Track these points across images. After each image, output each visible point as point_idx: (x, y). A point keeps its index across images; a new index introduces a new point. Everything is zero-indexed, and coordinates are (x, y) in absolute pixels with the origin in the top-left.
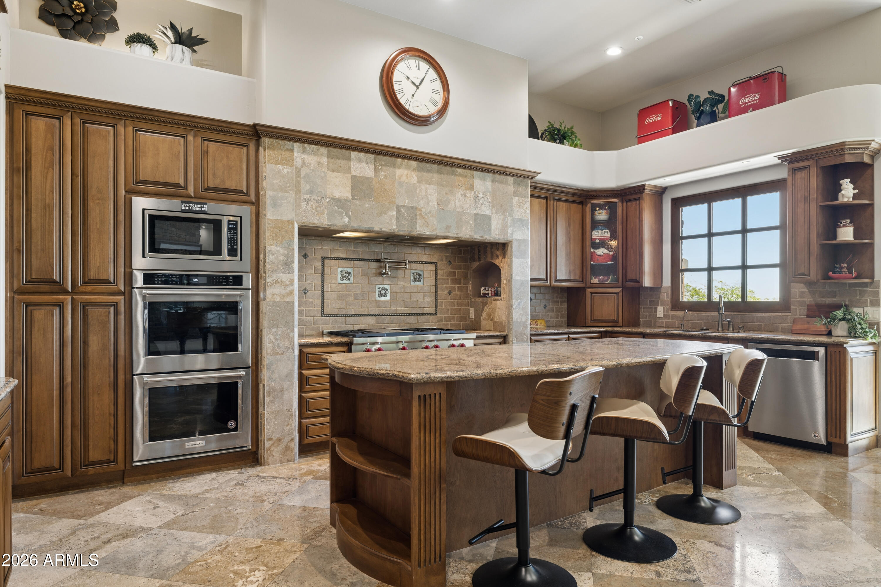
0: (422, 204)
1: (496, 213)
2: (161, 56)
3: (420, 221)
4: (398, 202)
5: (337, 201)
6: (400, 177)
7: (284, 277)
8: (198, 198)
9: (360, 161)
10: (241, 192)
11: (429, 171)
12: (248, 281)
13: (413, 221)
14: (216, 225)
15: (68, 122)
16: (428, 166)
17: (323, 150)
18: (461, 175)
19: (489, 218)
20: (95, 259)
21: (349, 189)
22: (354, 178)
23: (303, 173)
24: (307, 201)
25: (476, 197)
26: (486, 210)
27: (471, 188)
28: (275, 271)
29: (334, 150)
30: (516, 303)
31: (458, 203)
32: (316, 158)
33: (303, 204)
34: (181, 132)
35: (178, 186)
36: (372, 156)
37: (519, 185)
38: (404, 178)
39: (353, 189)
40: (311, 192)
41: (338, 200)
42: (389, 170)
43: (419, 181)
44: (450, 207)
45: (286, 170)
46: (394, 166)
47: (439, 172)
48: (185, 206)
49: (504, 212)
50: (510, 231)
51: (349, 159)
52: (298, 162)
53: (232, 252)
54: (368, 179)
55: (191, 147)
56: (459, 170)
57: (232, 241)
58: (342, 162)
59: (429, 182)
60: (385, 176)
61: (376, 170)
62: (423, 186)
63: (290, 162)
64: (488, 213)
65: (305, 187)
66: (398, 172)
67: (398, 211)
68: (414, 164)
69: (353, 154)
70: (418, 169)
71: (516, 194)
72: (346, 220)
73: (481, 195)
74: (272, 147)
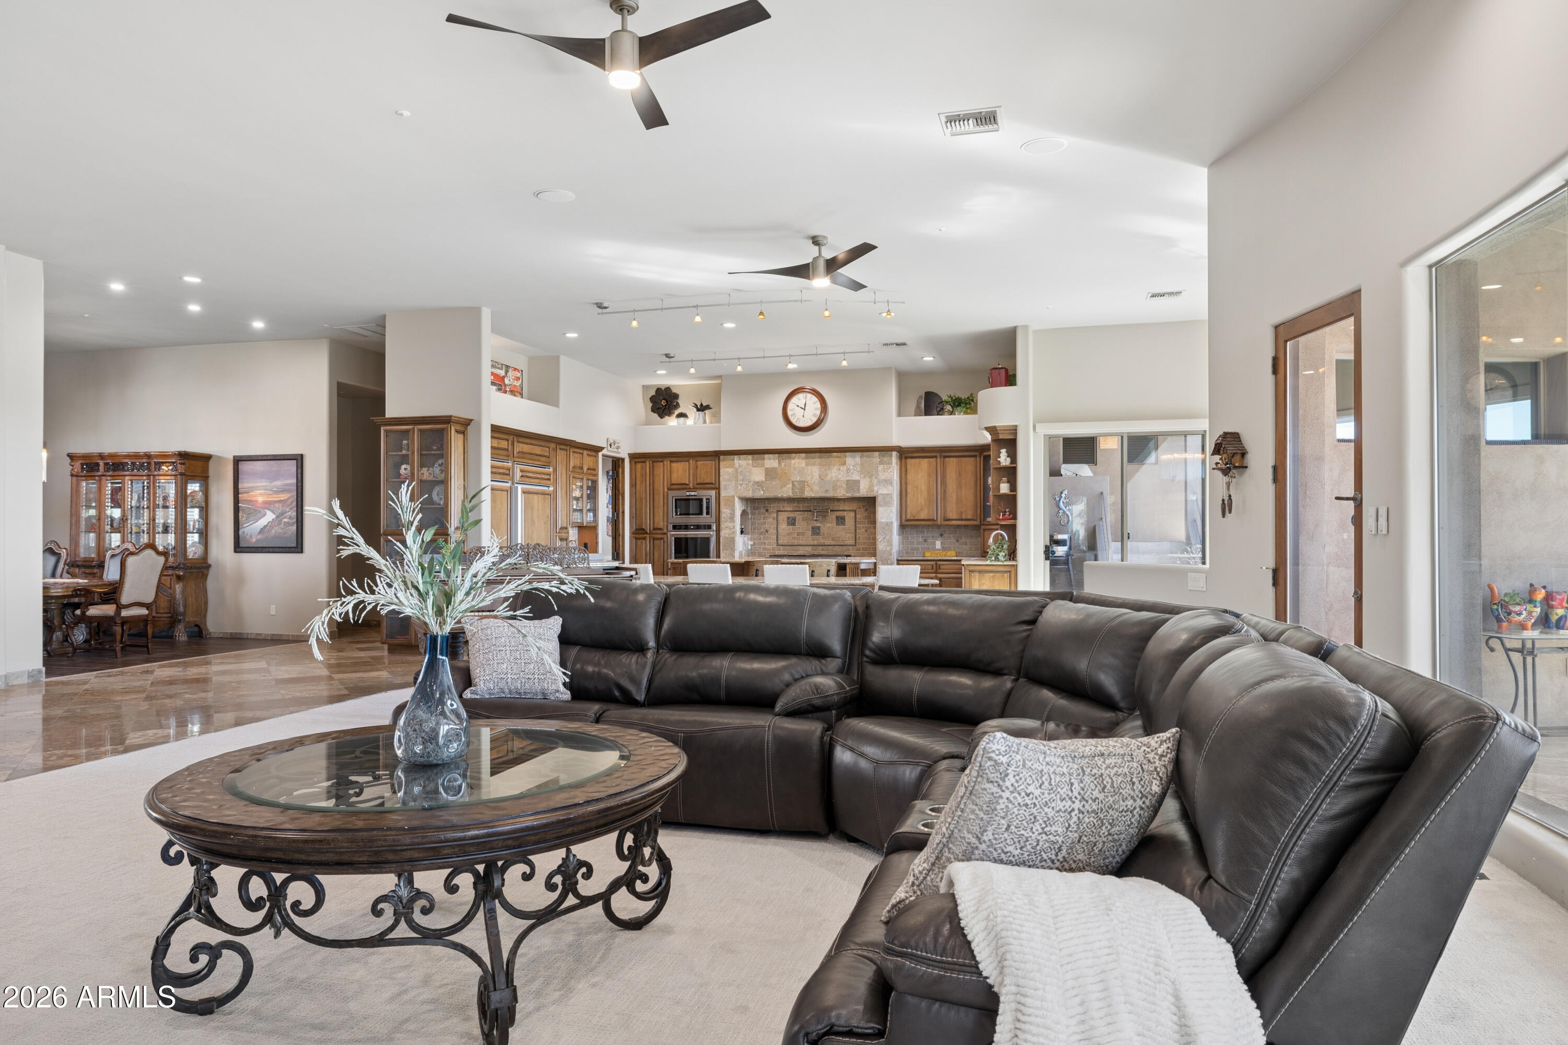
0: (808, 478)
1: (864, 477)
2: (690, 422)
3: (807, 489)
4: (793, 479)
5: (757, 483)
6: (794, 464)
7: (730, 525)
8: (694, 489)
9: (770, 459)
10: (712, 484)
11: (813, 458)
12: (714, 527)
13: (802, 490)
14: (701, 500)
15: (648, 463)
16: (813, 455)
17: (750, 457)
18: (837, 457)
19: (858, 482)
20: (657, 519)
21: (764, 475)
22: (766, 469)
23: (739, 470)
24: (741, 485)
25: (848, 470)
26: (856, 477)
27: (844, 464)
28: (725, 522)
29: (756, 456)
30: (882, 538)
31: (833, 475)
32: (746, 462)
33: (739, 487)
34: (687, 459)
35: (686, 484)
36: (777, 455)
37: (884, 456)
38: (797, 465)
39: (766, 475)
40: (743, 480)
41: (758, 482)
42: (788, 461)
43: (807, 465)
44: (828, 478)
45: (730, 470)
46: (790, 458)
47: (820, 457)
48: (688, 494)
49: (871, 477)
50: (876, 489)
51: (764, 459)
52: (737, 465)
53: (708, 513)
54: (774, 468)
55: (691, 466)
56: (835, 454)
57: (708, 508)
58: (760, 462)
59: (812, 465)
60: (785, 465)
61: (779, 463)
62: (809, 468)
63: (732, 466)
64: (857, 478)
65: (740, 477)
66: (793, 461)
67: (793, 485)
68: (803, 455)
69: (766, 456)
70: (806, 458)
71: (881, 463)
72: (762, 492)
73: (851, 468)
74: (724, 460)
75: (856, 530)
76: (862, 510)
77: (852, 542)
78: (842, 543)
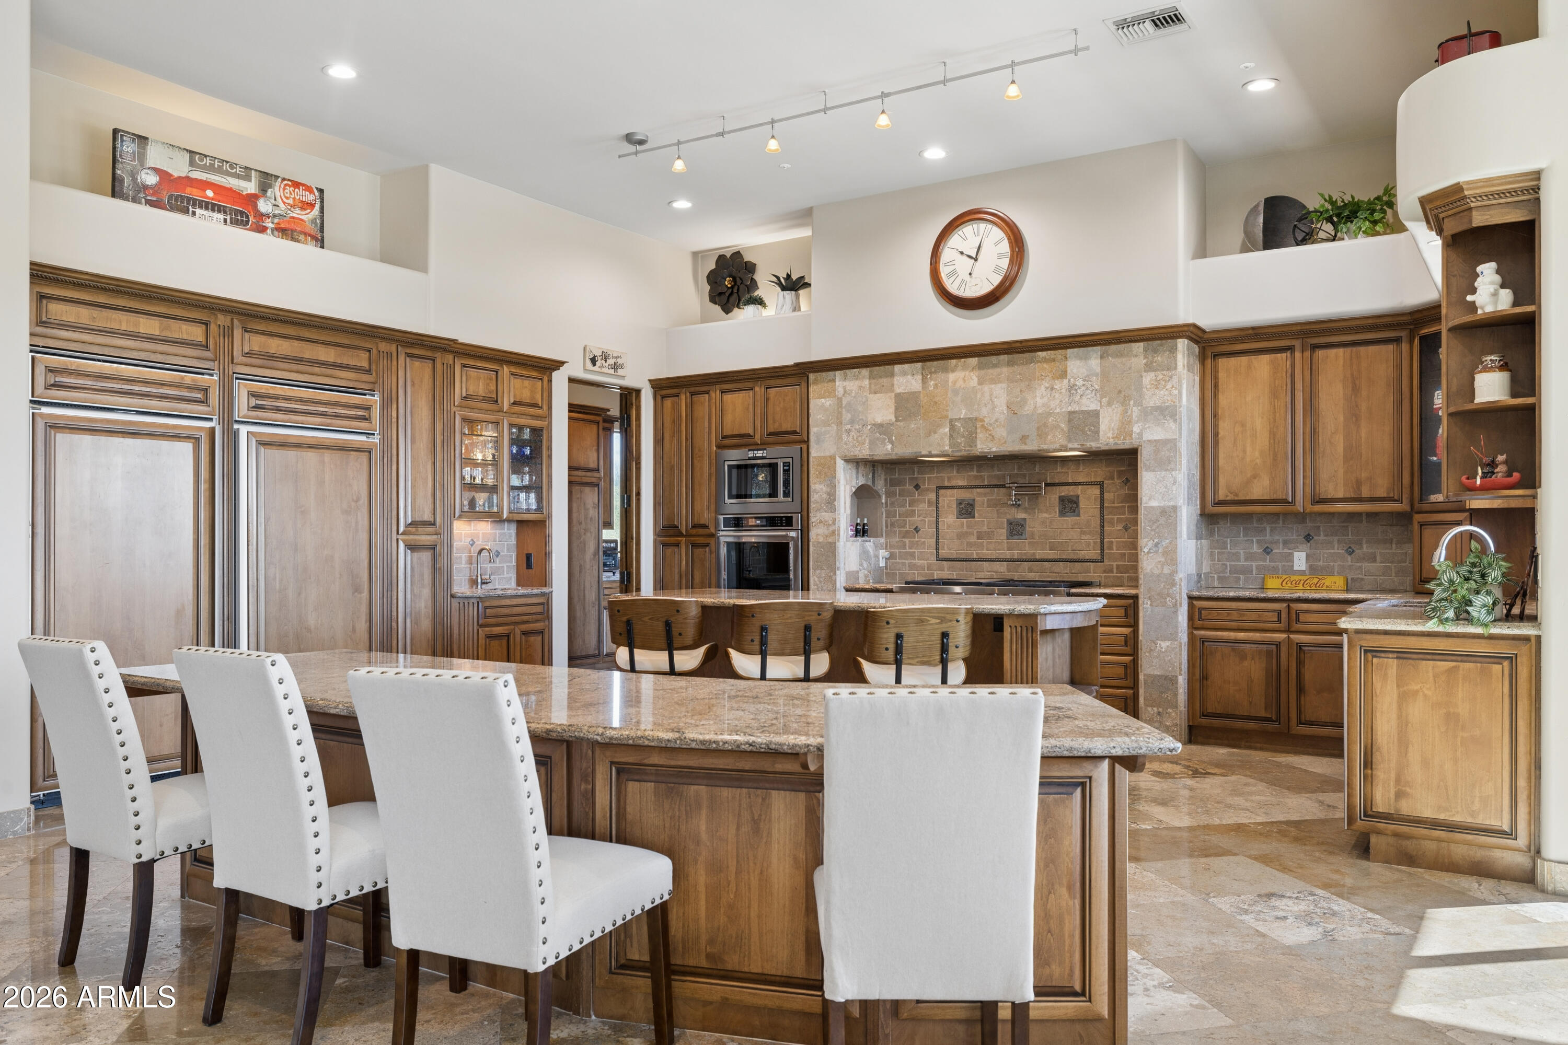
0: (985, 411)
1: (1109, 404)
2: (769, 312)
3: (981, 435)
4: (951, 415)
5: (879, 427)
6: (955, 382)
7: (827, 516)
8: (763, 445)
9: (904, 374)
10: (795, 432)
11: (995, 366)
12: (797, 520)
13: (972, 439)
14: (773, 467)
15: (683, 397)
16: (994, 359)
17: (865, 372)
18: (1046, 360)
19: (1096, 414)
20: (698, 508)
21: (892, 410)
22: (898, 397)
23: (844, 403)
24: (848, 432)
25: (1072, 388)
26: (1089, 403)
27: (1063, 374)
28: (818, 510)
29: (876, 369)
30: (1150, 544)
31: (1039, 401)
32: (857, 383)
33: (844, 436)
34: (749, 385)
35: (749, 436)
36: (919, 365)
37: (1155, 351)
38: (960, 383)
39: (896, 409)
40: (852, 422)
41: (880, 425)
42: (941, 376)
43: (981, 383)
44: (1028, 409)
45: (828, 402)
46: (946, 370)
47: (1010, 364)
48: (751, 454)
49: (1125, 402)
50: (1136, 429)
51: (892, 375)
52: (840, 391)
53: (786, 494)
54: (913, 393)
55: (758, 397)
56: (1042, 354)
57: (786, 483)
58: (885, 381)
59: (994, 381)
60: (936, 386)
61: (924, 381)
62: (986, 388)
63: (831, 393)
64: (1093, 406)
65: (847, 416)
66: (952, 377)
67: (952, 428)
68: (973, 361)
69: (897, 368)
70: (980, 367)
71: (1149, 367)
72: (889, 447)
73: (1080, 382)
74: (816, 382)
75: (1102, 527)
76: (1117, 481)
77: (1094, 553)
78: (1072, 556)
